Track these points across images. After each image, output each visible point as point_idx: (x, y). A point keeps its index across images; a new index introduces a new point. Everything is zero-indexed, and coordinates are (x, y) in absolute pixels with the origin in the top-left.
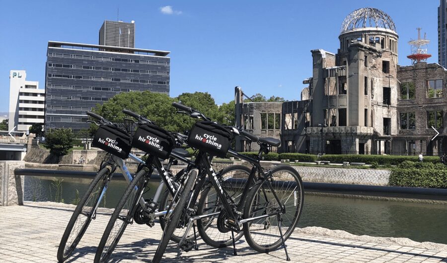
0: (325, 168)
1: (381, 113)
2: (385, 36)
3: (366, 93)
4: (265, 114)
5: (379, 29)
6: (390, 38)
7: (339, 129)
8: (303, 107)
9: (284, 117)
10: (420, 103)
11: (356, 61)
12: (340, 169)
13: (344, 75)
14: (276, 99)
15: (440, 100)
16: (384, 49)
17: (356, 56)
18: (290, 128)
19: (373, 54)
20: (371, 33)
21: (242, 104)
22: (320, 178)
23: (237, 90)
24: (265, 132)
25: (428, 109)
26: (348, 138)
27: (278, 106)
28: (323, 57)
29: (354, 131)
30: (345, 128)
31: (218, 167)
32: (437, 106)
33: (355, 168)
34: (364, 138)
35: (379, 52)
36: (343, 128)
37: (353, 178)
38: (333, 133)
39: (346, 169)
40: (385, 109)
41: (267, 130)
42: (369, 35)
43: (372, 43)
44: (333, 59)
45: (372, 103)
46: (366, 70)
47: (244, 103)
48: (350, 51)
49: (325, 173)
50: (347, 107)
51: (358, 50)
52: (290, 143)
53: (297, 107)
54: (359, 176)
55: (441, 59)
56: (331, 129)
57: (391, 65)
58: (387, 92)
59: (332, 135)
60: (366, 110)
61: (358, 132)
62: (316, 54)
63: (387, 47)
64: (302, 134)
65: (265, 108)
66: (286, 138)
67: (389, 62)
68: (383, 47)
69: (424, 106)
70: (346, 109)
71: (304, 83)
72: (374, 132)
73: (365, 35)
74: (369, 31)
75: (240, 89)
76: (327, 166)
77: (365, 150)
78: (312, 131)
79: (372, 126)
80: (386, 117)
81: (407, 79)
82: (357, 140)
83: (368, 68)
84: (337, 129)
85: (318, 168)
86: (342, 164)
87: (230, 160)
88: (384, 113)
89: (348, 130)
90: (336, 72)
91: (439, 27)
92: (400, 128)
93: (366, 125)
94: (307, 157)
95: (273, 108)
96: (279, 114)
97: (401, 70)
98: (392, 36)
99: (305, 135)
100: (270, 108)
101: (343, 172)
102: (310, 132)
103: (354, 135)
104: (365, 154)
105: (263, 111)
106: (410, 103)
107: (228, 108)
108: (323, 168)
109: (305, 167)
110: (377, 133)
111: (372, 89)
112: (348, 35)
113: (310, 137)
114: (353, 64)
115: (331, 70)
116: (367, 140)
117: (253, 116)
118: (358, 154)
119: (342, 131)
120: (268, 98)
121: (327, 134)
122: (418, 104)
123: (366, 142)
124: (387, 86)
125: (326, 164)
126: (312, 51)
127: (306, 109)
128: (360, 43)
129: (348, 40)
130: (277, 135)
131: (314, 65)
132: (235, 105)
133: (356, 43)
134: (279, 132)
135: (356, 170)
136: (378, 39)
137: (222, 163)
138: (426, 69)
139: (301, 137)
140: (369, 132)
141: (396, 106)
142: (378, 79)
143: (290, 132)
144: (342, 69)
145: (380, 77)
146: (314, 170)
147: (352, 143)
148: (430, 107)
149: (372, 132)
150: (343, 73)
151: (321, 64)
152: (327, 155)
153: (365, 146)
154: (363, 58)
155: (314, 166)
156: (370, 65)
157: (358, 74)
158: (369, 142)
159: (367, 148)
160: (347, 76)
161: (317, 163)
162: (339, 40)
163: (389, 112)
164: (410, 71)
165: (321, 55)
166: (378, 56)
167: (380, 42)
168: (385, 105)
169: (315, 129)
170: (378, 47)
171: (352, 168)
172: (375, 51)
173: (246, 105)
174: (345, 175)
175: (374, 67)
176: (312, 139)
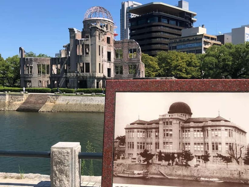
0: (82, 97)
1: (107, 65)
2: (108, 23)
3: (99, 55)
4: (40, 64)
5: (105, 19)
6: (111, 25)
7: (86, 74)
8: (64, 61)
9: (51, 66)
10: (125, 61)
11: (95, 36)
12: (90, 97)
13: (88, 44)
14: (43, 55)
15: (135, 59)
16: (108, 31)
17: (94, 33)
18: (56, 73)
19: (102, 33)
20: (101, 21)
21: (24, 58)
22: (79, 102)
23: (20, 49)
24: (40, 75)
25: (129, 64)
26: (91, 79)
27: (48, 60)
28: (76, 33)
29: (94, 75)
30: (89, 74)
31: (13, 98)
32: (133, 63)
33: (98, 96)
34: (99, 79)
35: (106, 32)
36: (88, 74)
37: (98, 102)
38: (83, 77)
39: (93, 97)
40: (108, 64)
41: (42, 75)
42: (100, 22)
43: (101, 27)
44: (80, 34)
45: (102, 60)
46: (99, 41)
47: (26, 58)
48: (91, 30)
49: (82, 99)
50: (90, 62)
51: (96, 30)
52: (56, 82)
53: (60, 61)
54: (101, 101)
55: (122, 36)
56: (81, 74)
57: (111, 39)
58: (109, 54)
59: (82, 77)
60: (100, 64)
61: (96, 76)
62: (72, 31)
63: (109, 30)
64: (63, 77)
65: (40, 61)
66: (53, 79)
67: (110, 38)
68: (107, 30)
69: (127, 62)
70: (89, 63)
71: (64, 47)
72: (104, 76)
73: (98, 22)
74: (100, 20)
75: (23, 49)
76: (82, 95)
77: (99, 86)
78: (70, 75)
79: (103, 73)
80: (109, 68)
81: (118, 48)
82: (96, 80)
83: (100, 41)
84: (85, 74)
85: (78, 97)
86: (91, 94)
87: (21, 93)
88: (108, 66)
89: (91, 75)
90: (84, 42)
91: (121, 20)
92: (115, 73)
93: (99, 72)
94: (69, 90)
95: (45, 61)
96: (49, 65)
97: (116, 43)
98: (112, 23)
99: (65, 77)
100: (43, 61)
101: (92, 98)
102: (69, 76)
103: (94, 78)
104: (99, 88)
105: (39, 63)
106: (120, 61)
107: (12, 60)
108: (80, 97)
109: (70, 97)
110: (105, 76)
111: (102, 52)
112: (88, 21)
113: (69, 79)
114: (93, 38)
115: (80, 40)
116: (100, 80)
117: (32, 66)
118: (96, 88)
119: (87, 75)
120: (37, 55)
121: (79, 77)
122: (124, 61)
123: (100, 81)
124: (109, 51)
125: (82, 94)
126: (69, 29)
127: (65, 62)
128: (97, 26)
129: (88, 24)
130: (48, 77)
131: (70, 37)
132: (20, 59)
133: (94, 26)
134: (49, 76)
135: (99, 97)
136: (104, 25)
137: (15, 95)
138: (129, 42)
139: (63, 79)
140: (101, 76)
141: (113, 62)
142: (105, 47)
143: (56, 75)
144: (87, 40)
145: (105, 46)
146: (75, 98)
147: (93, 82)
148: (130, 63)
149: (103, 76)
150: (87, 43)
151: (75, 37)
152: (80, 89)
153: (99, 83)
154: (98, 35)
155: (75, 96)
156: (101, 39)
157: (96, 43)
158: (101, 81)
159: (100, 84)
160: (90, 45)
161: (77, 94)
162: (83, 23)
163: (110, 65)
164: (121, 43)
165: (74, 32)
166: (105, 34)
167: (106, 26)
168: (108, 61)
169: (72, 74)
170: (105, 29)
171: (97, 96)
172: (104, 31)
173: (27, 59)
174: (93, 100)
175: (103, 40)
176: (70, 80)
